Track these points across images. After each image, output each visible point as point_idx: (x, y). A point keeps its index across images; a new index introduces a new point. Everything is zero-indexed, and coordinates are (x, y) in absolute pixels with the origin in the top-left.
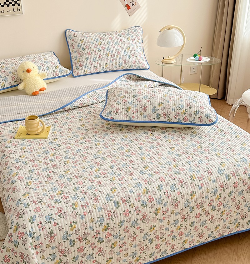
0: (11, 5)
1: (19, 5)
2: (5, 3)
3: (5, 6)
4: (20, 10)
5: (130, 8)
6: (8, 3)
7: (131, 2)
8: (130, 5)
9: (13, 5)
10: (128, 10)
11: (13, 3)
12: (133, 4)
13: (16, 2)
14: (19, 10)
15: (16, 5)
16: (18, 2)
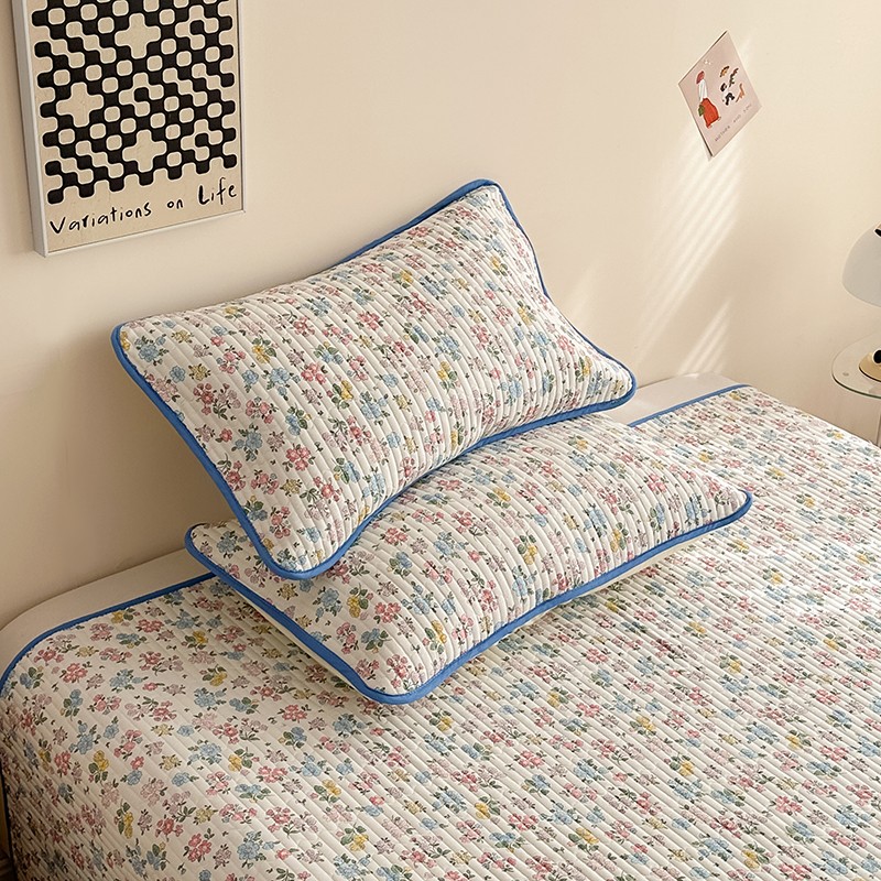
0: (189, 168)
1: (230, 162)
2: (160, 162)
3: (161, 174)
4: (230, 189)
5: (716, 118)
6: (174, 159)
7: (723, 90)
8: (718, 101)
9: (203, 167)
10: (708, 125)
11: (202, 154)
12: (730, 95)
13: (216, 151)
14: (224, 193)
15: (217, 163)
16: (228, 149)
